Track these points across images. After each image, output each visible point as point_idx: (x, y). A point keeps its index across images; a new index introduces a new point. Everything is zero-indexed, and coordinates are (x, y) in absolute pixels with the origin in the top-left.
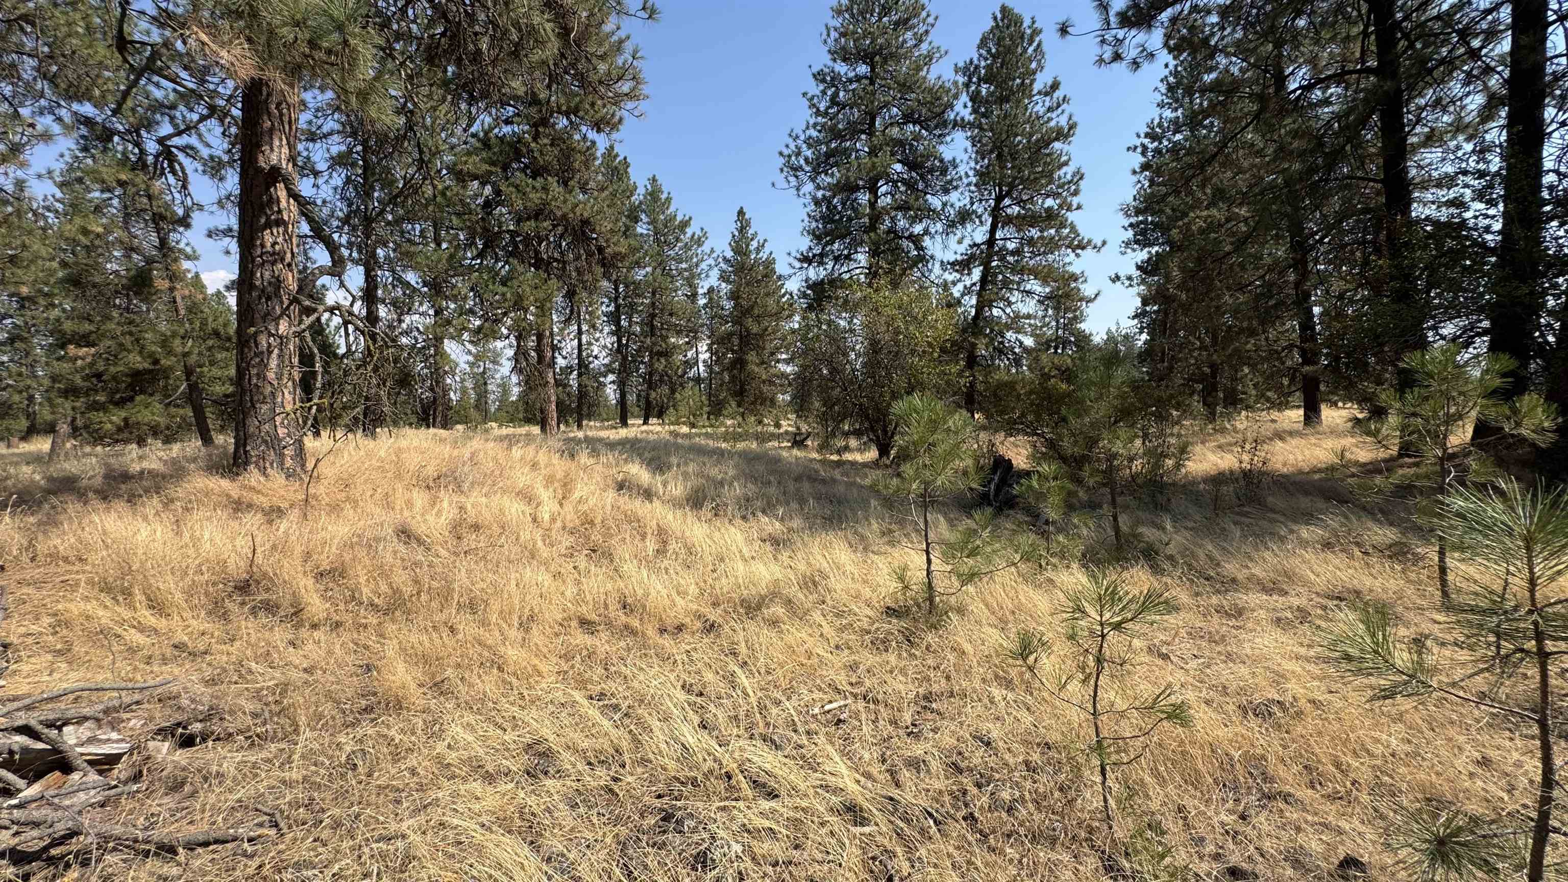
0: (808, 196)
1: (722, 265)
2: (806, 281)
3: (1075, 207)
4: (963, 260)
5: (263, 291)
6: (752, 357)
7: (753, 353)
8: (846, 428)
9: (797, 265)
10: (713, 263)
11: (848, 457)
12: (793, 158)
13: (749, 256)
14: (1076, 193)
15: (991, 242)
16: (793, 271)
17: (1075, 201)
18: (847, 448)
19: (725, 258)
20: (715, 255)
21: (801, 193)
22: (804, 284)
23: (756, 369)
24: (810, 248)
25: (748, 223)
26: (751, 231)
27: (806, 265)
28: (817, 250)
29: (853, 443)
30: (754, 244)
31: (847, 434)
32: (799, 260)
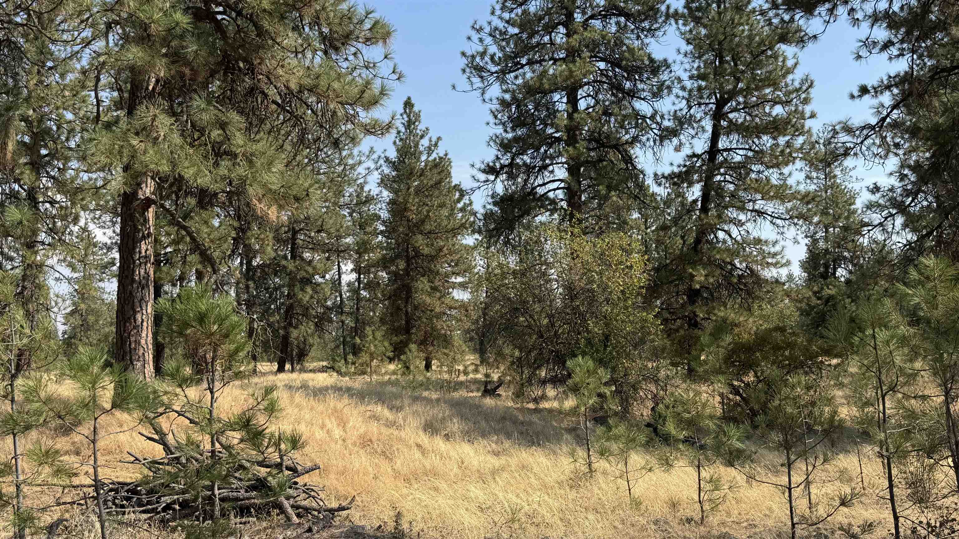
0: (495, 101)
1: (384, 168)
2: (493, 197)
3: (808, 115)
4: (681, 172)
5: (140, 283)
6: (423, 284)
7: (425, 280)
8: (543, 374)
9: (482, 177)
10: (373, 166)
11: (545, 405)
12: (478, 59)
13: (418, 159)
14: (806, 101)
15: (713, 151)
16: (476, 185)
17: (808, 109)
18: (544, 397)
19: (387, 160)
20: (375, 156)
21: (487, 96)
22: (490, 200)
23: (428, 300)
24: (498, 158)
25: (418, 116)
26: (421, 127)
27: (492, 178)
28: (506, 160)
29: (551, 392)
30: (425, 142)
31: (544, 382)
32: (484, 171)
